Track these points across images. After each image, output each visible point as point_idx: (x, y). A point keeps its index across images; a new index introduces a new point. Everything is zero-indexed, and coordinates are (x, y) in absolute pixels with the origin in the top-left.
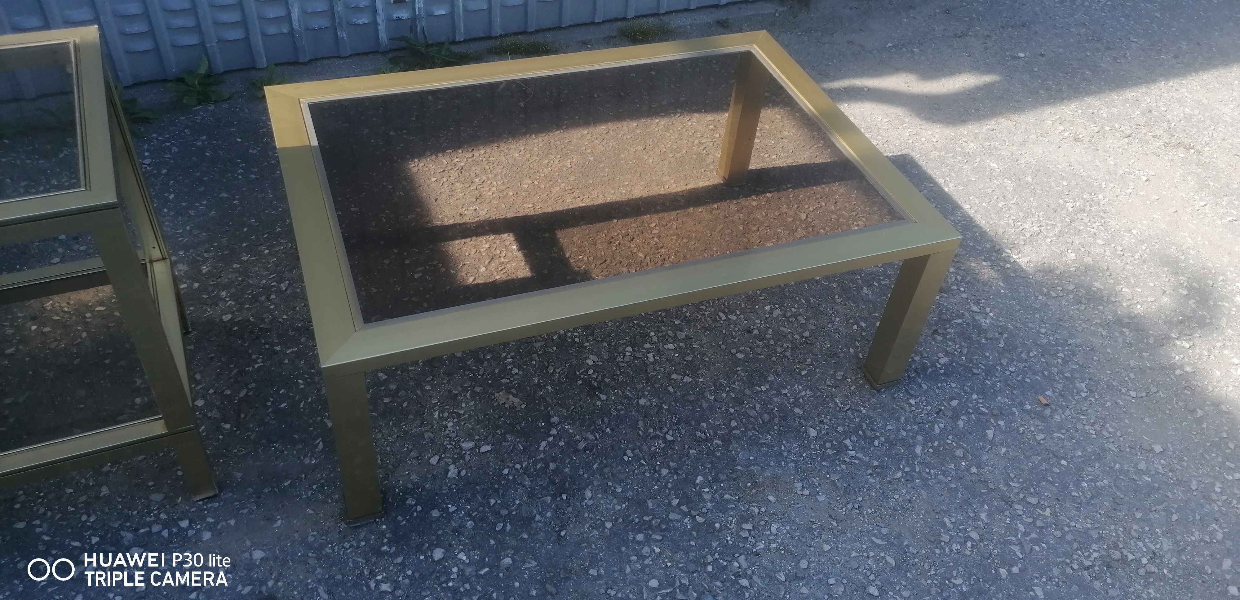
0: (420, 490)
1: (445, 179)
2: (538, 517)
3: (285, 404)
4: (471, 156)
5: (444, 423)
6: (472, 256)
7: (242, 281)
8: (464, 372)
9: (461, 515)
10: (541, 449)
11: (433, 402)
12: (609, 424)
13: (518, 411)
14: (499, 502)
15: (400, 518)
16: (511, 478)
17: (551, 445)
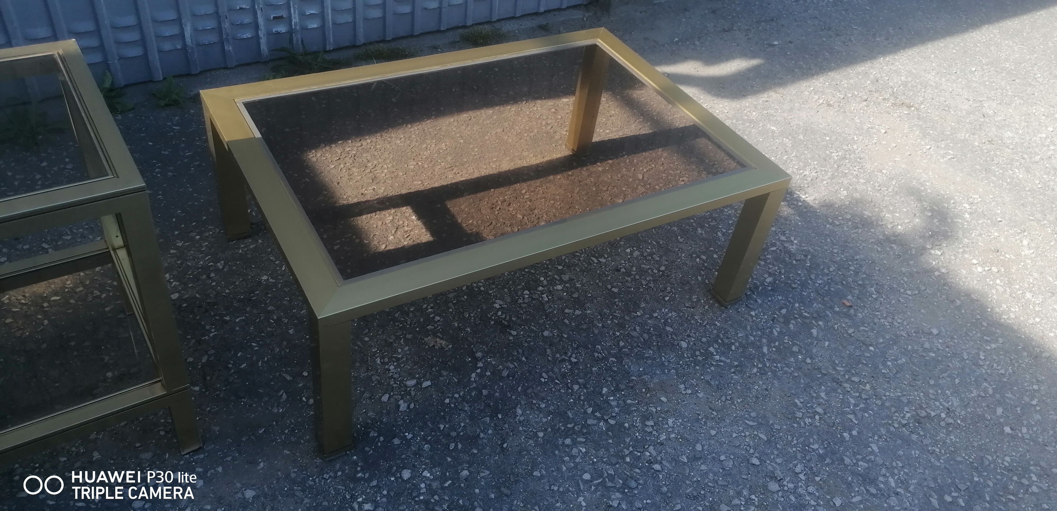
0: (379, 424)
1: (342, 166)
2: (482, 435)
3: (245, 365)
4: (360, 145)
5: (387, 367)
6: (379, 227)
7: (181, 264)
8: (394, 323)
9: (418, 441)
10: (473, 379)
11: (374, 350)
12: (523, 354)
13: (447, 351)
14: (447, 426)
15: (367, 449)
16: (453, 406)
17: (480, 376)
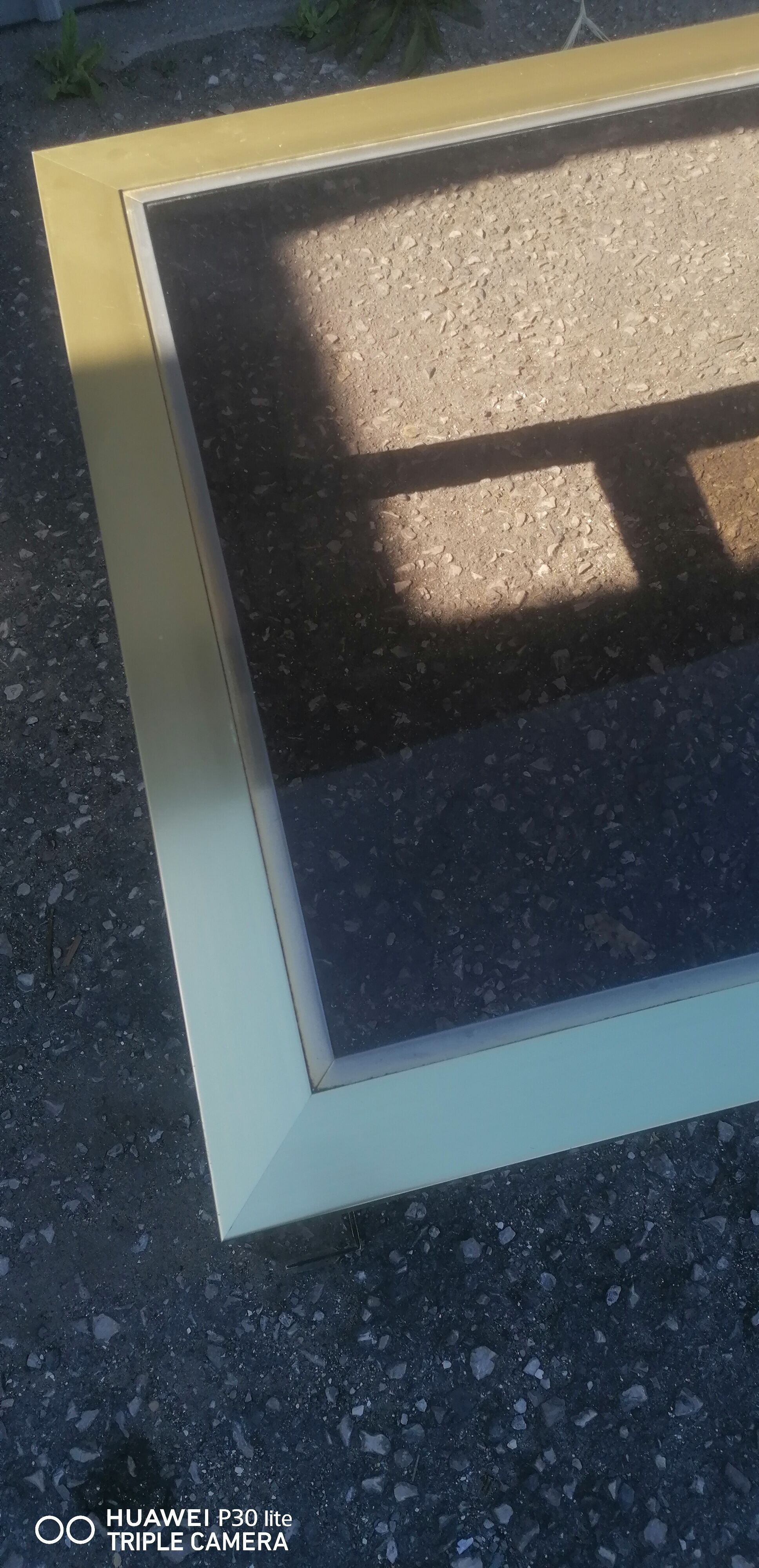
1: (449, 315)
2: (699, 1270)
4: (503, 246)
6: (517, 531)
7: (40, 593)
9: (526, 1254)
11: (451, 933)
